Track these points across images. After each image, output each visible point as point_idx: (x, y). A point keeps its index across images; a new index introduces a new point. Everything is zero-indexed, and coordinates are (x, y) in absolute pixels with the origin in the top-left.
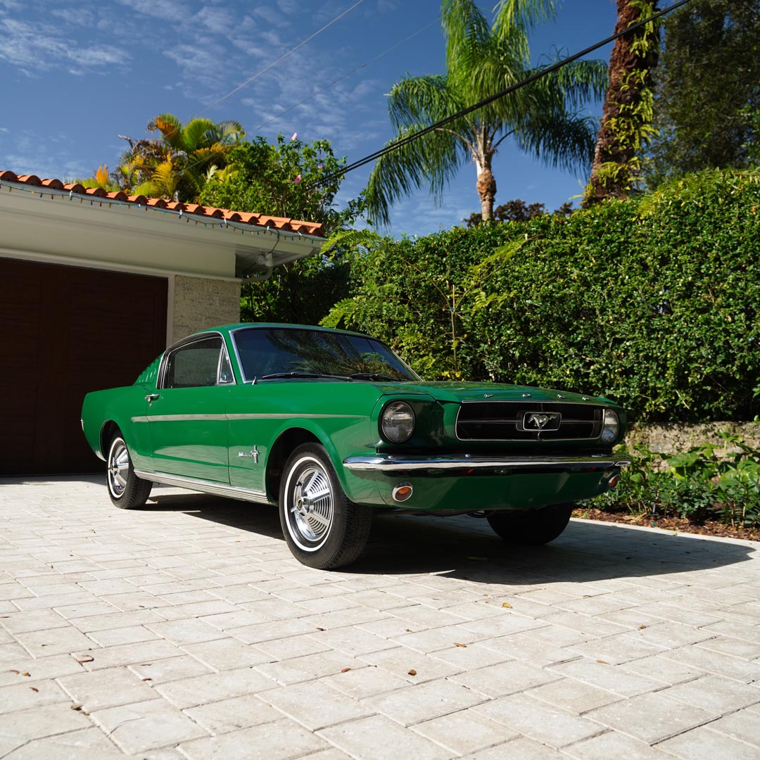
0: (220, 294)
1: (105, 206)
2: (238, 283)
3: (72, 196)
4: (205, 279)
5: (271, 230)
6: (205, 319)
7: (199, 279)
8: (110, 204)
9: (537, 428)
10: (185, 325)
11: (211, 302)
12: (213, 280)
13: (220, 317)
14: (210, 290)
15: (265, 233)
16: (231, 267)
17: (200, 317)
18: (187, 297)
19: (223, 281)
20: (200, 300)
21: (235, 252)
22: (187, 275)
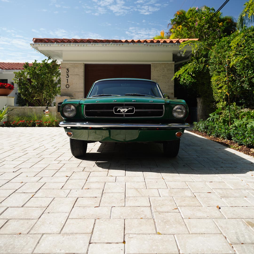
0: (167, 68)
1: (121, 45)
2: (173, 63)
3: (111, 44)
4: (161, 63)
5: (178, 44)
6: (162, 76)
7: (160, 63)
8: (123, 44)
9: (122, 113)
10: (155, 79)
11: (164, 70)
12: (164, 63)
13: (167, 75)
14: (163, 67)
15: (175, 45)
16: (171, 58)
17: (160, 76)
18: (155, 70)
19: (168, 63)
20: (160, 70)
21: (172, 53)
22: (155, 62)
